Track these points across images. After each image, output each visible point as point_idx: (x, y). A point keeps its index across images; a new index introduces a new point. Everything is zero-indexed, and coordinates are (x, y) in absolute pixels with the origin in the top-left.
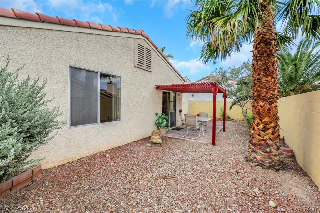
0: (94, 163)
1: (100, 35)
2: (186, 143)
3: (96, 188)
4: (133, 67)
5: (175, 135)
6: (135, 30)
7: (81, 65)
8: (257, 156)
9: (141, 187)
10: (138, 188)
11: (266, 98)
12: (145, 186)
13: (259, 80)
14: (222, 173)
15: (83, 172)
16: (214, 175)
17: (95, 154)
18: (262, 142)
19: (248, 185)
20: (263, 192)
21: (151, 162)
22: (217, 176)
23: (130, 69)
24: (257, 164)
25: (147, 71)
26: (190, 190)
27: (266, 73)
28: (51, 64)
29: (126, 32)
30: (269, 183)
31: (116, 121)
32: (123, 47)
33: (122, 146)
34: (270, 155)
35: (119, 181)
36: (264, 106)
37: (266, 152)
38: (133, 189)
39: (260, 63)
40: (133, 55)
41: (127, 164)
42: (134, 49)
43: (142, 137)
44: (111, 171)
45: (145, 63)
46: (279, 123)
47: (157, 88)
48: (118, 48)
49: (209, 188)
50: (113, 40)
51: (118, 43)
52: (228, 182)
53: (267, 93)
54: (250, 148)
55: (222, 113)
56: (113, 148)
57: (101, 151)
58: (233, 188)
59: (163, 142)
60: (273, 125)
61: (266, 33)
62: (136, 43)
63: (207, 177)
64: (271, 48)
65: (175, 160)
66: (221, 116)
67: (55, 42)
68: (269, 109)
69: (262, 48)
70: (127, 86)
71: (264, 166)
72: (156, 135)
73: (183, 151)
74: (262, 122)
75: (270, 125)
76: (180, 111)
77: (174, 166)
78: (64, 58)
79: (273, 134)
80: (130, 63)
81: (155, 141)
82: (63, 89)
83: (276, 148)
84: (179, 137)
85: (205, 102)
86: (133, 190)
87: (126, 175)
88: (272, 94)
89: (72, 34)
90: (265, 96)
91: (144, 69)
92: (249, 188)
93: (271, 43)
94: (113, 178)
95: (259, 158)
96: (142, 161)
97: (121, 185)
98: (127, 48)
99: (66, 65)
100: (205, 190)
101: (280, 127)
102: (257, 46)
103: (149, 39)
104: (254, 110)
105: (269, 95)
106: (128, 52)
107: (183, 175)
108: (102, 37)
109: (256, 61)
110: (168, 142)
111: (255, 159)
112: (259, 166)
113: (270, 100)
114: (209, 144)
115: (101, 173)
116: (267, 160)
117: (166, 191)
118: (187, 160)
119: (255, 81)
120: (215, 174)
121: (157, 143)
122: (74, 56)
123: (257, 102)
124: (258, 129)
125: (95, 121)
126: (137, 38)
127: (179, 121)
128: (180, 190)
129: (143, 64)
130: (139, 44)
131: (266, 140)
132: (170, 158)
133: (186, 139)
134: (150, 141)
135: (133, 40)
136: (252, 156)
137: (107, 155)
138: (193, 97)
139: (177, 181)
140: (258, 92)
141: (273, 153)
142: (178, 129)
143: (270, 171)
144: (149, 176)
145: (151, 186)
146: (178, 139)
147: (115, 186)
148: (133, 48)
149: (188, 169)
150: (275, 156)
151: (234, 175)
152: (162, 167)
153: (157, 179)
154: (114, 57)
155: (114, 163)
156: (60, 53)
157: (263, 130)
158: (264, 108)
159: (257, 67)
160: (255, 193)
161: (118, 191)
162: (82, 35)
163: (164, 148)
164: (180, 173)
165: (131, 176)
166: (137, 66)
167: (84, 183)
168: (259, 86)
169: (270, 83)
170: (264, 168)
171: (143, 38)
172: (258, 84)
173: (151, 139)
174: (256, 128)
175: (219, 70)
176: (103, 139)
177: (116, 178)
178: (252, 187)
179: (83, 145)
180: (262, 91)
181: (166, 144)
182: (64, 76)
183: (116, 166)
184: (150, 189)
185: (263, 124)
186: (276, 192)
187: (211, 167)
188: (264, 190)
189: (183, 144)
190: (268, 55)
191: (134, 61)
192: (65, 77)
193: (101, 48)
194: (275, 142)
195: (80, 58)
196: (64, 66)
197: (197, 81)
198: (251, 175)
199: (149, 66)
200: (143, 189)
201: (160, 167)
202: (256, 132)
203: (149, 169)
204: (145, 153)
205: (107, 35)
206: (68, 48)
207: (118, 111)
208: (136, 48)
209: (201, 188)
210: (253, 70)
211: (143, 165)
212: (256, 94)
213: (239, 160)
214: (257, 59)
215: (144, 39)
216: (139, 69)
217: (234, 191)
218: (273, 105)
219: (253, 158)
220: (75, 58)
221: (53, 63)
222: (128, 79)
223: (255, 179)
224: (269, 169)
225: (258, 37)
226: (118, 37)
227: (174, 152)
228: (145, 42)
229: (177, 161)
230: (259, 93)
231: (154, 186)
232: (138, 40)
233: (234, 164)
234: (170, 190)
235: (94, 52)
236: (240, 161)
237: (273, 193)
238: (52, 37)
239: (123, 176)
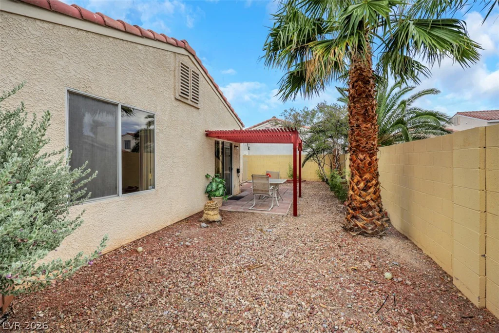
0: (121, 264)
1: (121, 39)
2: (257, 217)
3: (146, 302)
4: (173, 99)
5: (236, 206)
6: (175, 40)
7: (89, 90)
8: (358, 223)
9: (221, 287)
10: (217, 288)
11: (367, 150)
12: (227, 284)
13: (358, 126)
14: (321, 250)
15: (106, 282)
16: (314, 254)
17: (115, 250)
18: (364, 205)
19: (356, 260)
20: (374, 264)
21: (219, 250)
22: (318, 255)
23: (168, 102)
24: (359, 232)
25: (193, 108)
26: (292, 278)
27: (365, 119)
28: (31, 84)
29: (163, 40)
30: (377, 253)
31: (147, 189)
32: (158, 65)
33: (158, 231)
34: (373, 220)
35: (180, 285)
36: (365, 159)
37: (369, 216)
38: (210, 292)
39: (358, 105)
40: (173, 80)
41: (182, 258)
42: (175, 70)
43: (187, 214)
44: (159, 273)
45: (191, 94)
46: (380, 179)
47: (207, 135)
48: (150, 65)
49: (314, 271)
50: (142, 52)
51: (150, 57)
52: (333, 259)
53: (367, 143)
54: (349, 214)
55: (292, 173)
56: (144, 236)
57: (124, 243)
58: (341, 265)
59: (223, 219)
60: (374, 182)
61: (364, 69)
62: (178, 60)
63: (305, 258)
64: (370, 89)
65: (253, 242)
66: (289, 177)
67: (40, 42)
68: (370, 162)
69: (360, 87)
70: (164, 131)
71: (367, 233)
72: (213, 209)
73: (258, 228)
74: (362, 179)
75: (371, 183)
76: (238, 171)
77: (256, 250)
78: (58, 75)
79: (375, 193)
80: (168, 93)
81: (211, 218)
82: (55, 132)
83: (378, 210)
84: (244, 209)
85: (267, 156)
86: (212, 294)
87: (188, 274)
88: (372, 145)
89: (72, 31)
90: (365, 147)
91: (188, 104)
92: (358, 262)
93: (369, 81)
94: (169, 283)
95: (360, 224)
96: (203, 250)
97: (188, 291)
98: (163, 67)
99: (61, 88)
100: (310, 274)
101: (381, 185)
102: (354, 84)
103: (196, 57)
104: (352, 164)
105: (369, 146)
106: (165, 74)
107: (274, 261)
108: (124, 44)
109: (353, 103)
110: (231, 218)
111: (356, 227)
112: (361, 234)
113: (371, 152)
114: (289, 216)
115: (144, 279)
116: (369, 226)
117: (260, 285)
118: (270, 240)
119: (353, 128)
120: (313, 252)
121: (214, 222)
122: (76, 72)
123: (356, 155)
124: (358, 188)
125: (114, 192)
126: (179, 52)
127: (236, 186)
128: (279, 280)
129: (188, 96)
130: (182, 64)
131: (368, 201)
132: (245, 240)
133: (255, 212)
134: (202, 219)
135: (173, 55)
136: (352, 224)
137: (140, 249)
138: (249, 149)
139: (268, 269)
140: (357, 141)
141: (376, 217)
142: (237, 198)
143: (374, 239)
144: (225, 270)
145: (235, 283)
146: (243, 212)
147: (177, 293)
148: (173, 69)
149: (277, 251)
150: (378, 220)
151: (336, 250)
152: (238, 254)
153: (240, 272)
154: (143, 80)
155: (159, 259)
156: (49, 65)
157: (364, 190)
158: (364, 161)
159: (354, 111)
160: (366, 267)
161: (187, 300)
162: (91, 35)
163: (228, 227)
164: (268, 258)
165: (197, 274)
166: (179, 98)
167: (119, 299)
168: (358, 135)
169: (370, 131)
170: (367, 237)
171: (187, 53)
172: (357, 132)
173: (205, 215)
174: (356, 187)
175: (290, 111)
176: (127, 222)
177: (174, 281)
178: (362, 261)
179: (94, 235)
180: (361, 140)
181: (229, 222)
182: (56, 109)
183: (165, 264)
184: (236, 287)
185: (364, 182)
186: (387, 262)
187: (305, 244)
188: (374, 261)
189: (253, 219)
190: (366, 96)
191: (175, 90)
192: (59, 110)
193: (122, 62)
194: (377, 203)
195: (87, 77)
196: (57, 90)
197: (255, 127)
198: (355, 248)
199: (196, 99)
200: (225, 289)
201: (236, 254)
202: (356, 193)
203: (221, 260)
204: (202, 238)
205: (132, 42)
206: (64, 57)
207: (150, 173)
208: (177, 68)
209: (305, 273)
210: (349, 114)
211: (208, 256)
212: (354, 144)
213: (336, 231)
214: (355, 100)
215: (188, 56)
216: (181, 104)
217: (344, 269)
218: (373, 158)
219: (353, 225)
220: (78, 76)
221: (36, 83)
222: (166, 120)
223: (362, 251)
224: (372, 237)
225: (354, 72)
226: (150, 48)
227: (247, 232)
228: (190, 60)
229: (256, 243)
230: (358, 144)
231: (240, 283)
232: (180, 56)
233: (333, 237)
234: (266, 282)
235: (111, 69)
236: (338, 232)
237: (384, 263)
238: (34, 32)
239: (183, 276)
